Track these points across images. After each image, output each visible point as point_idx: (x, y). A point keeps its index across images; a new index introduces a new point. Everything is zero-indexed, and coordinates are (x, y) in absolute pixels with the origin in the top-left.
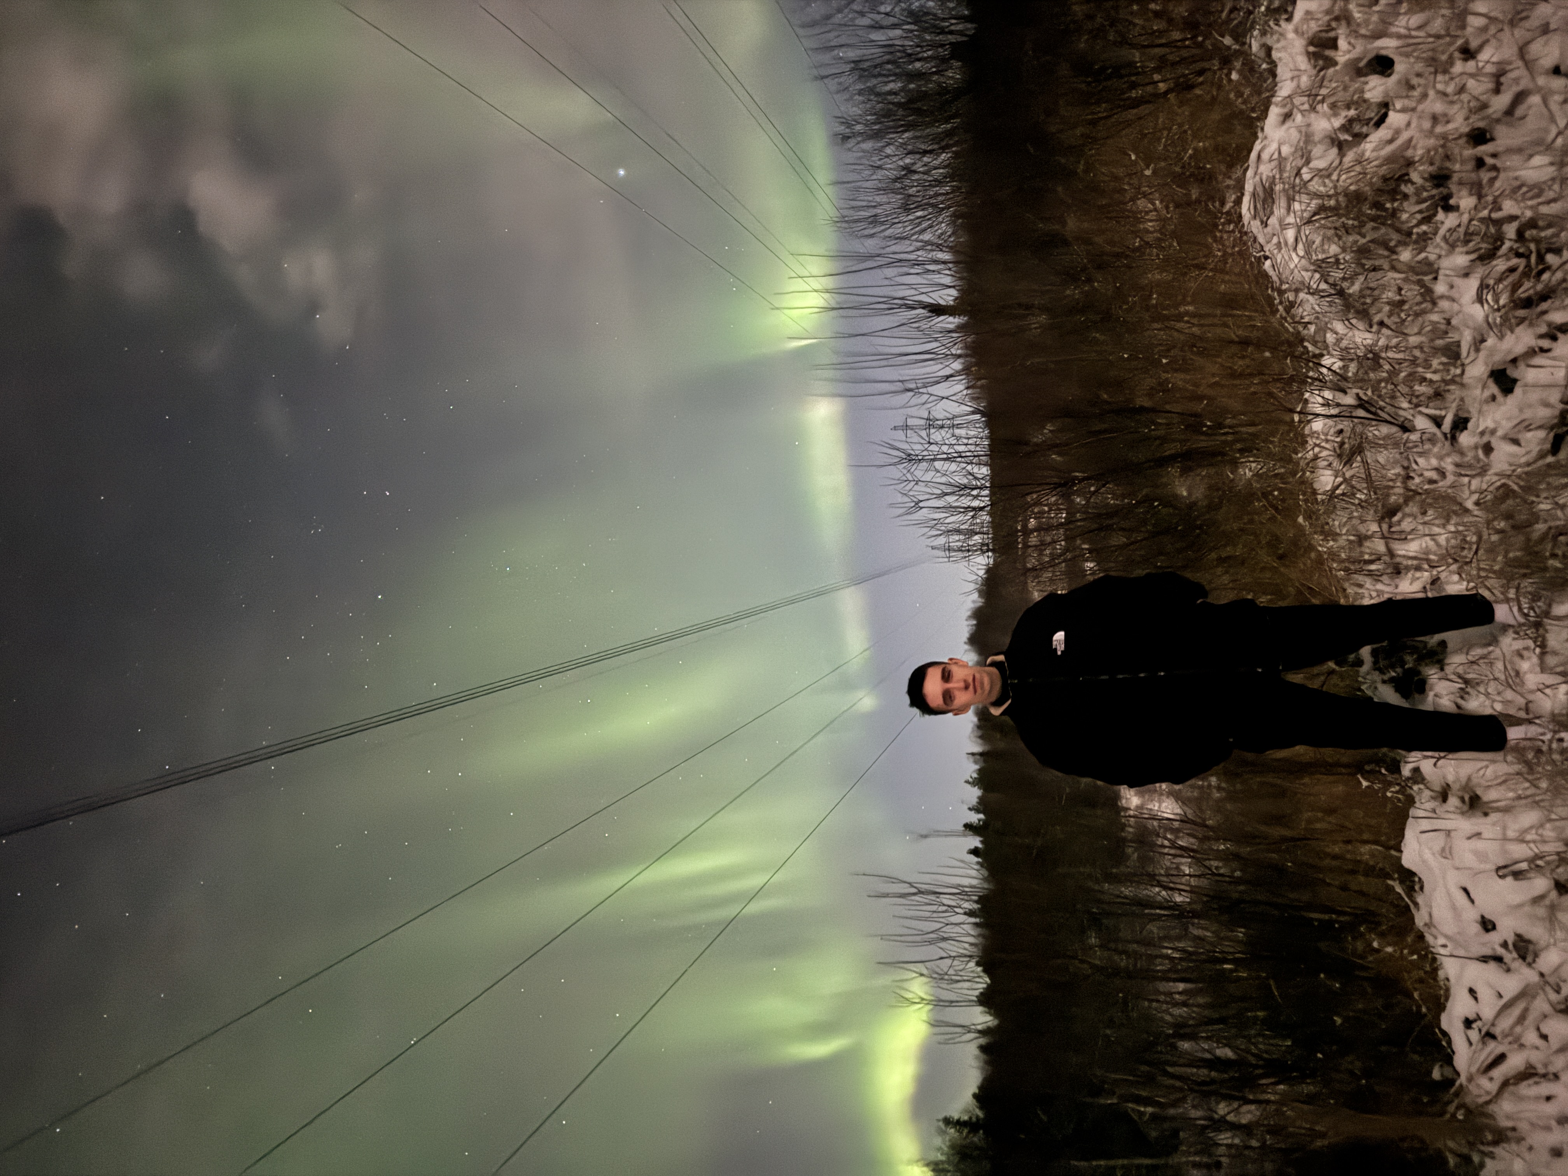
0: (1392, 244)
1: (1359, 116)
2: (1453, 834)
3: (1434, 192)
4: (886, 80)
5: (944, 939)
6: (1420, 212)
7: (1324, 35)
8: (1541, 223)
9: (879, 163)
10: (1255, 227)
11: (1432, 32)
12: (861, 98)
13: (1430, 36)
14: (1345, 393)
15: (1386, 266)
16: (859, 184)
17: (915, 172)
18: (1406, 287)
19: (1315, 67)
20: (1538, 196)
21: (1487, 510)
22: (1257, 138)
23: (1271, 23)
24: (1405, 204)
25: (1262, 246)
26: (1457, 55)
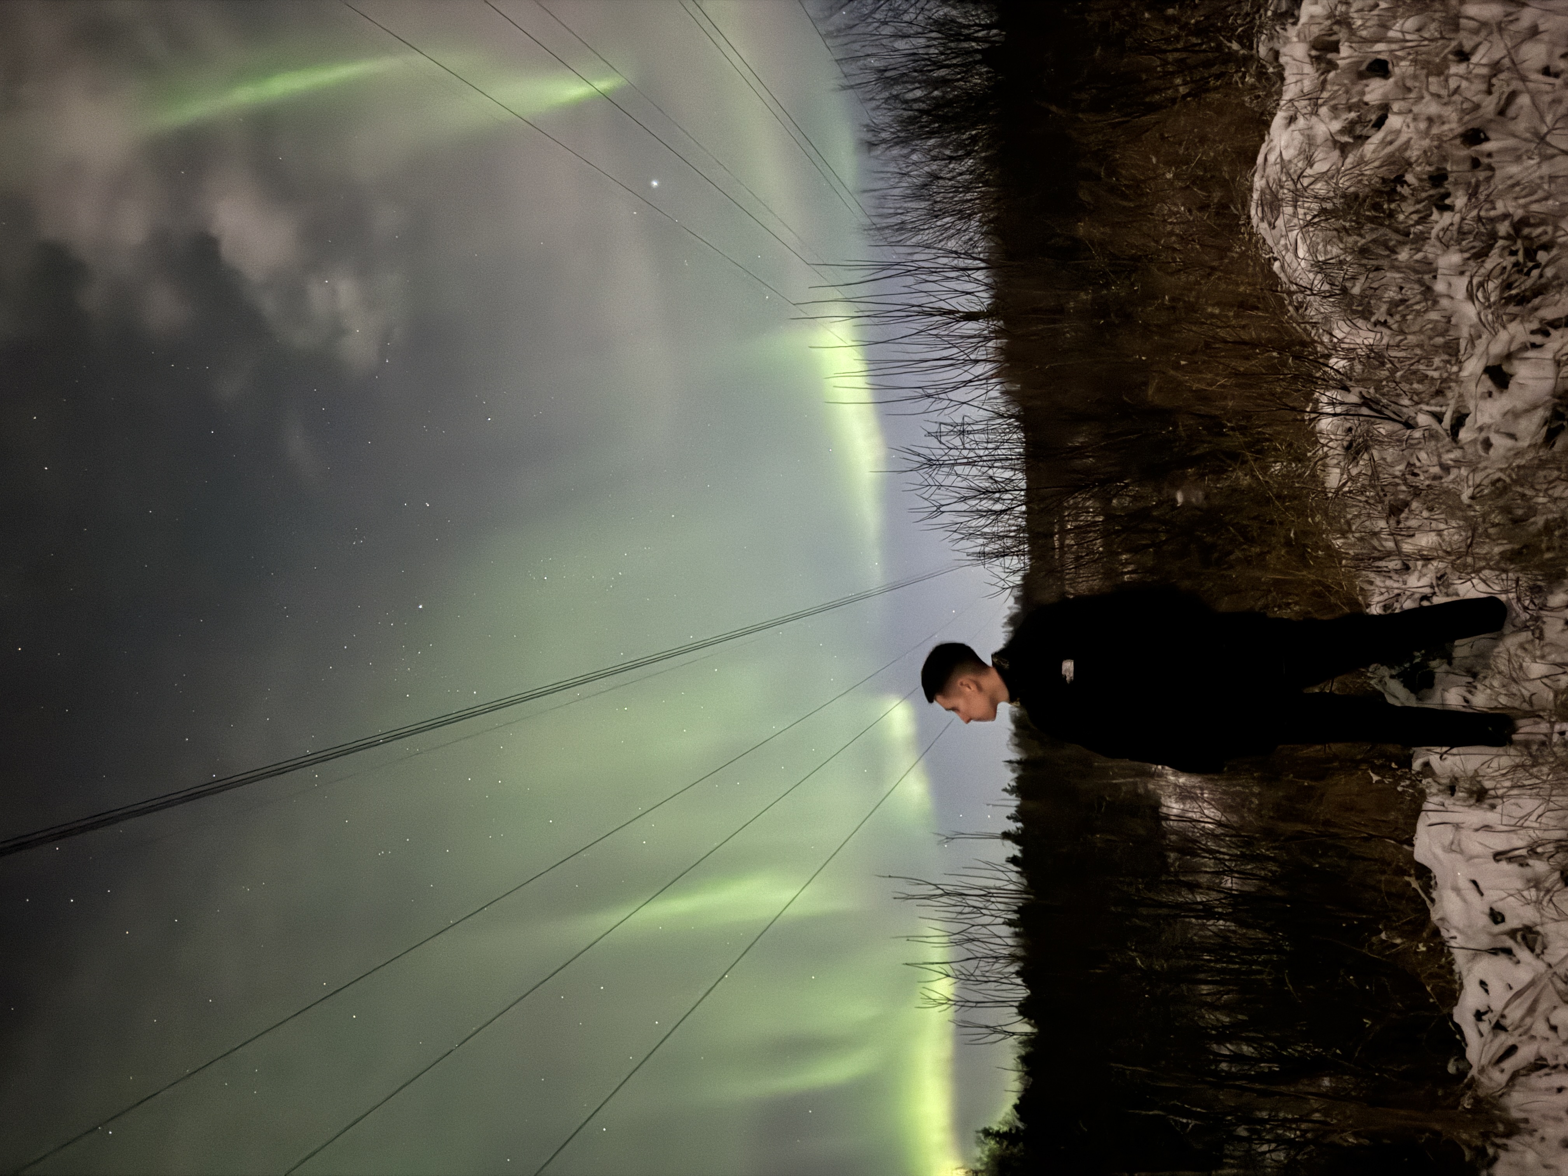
0: (1393, 243)
1: (1360, 119)
2: (1461, 827)
3: (1433, 191)
4: (911, 87)
5: (970, 940)
6: (1418, 212)
7: (1325, 38)
8: (1532, 221)
9: (906, 170)
10: (1263, 229)
11: (1427, 35)
12: (886, 105)
13: (1425, 39)
14: (1349, 391)
15: (1387, 267)
16: (885, 191)
17: (940, 178)
18: (1406, 286)
19: (1318, 69)
20: (1531, 194)
21: (1484, 503)
23: (1278, 28)
24: (1403, 205)
25: (1271, 248)
26: (1451, 58)
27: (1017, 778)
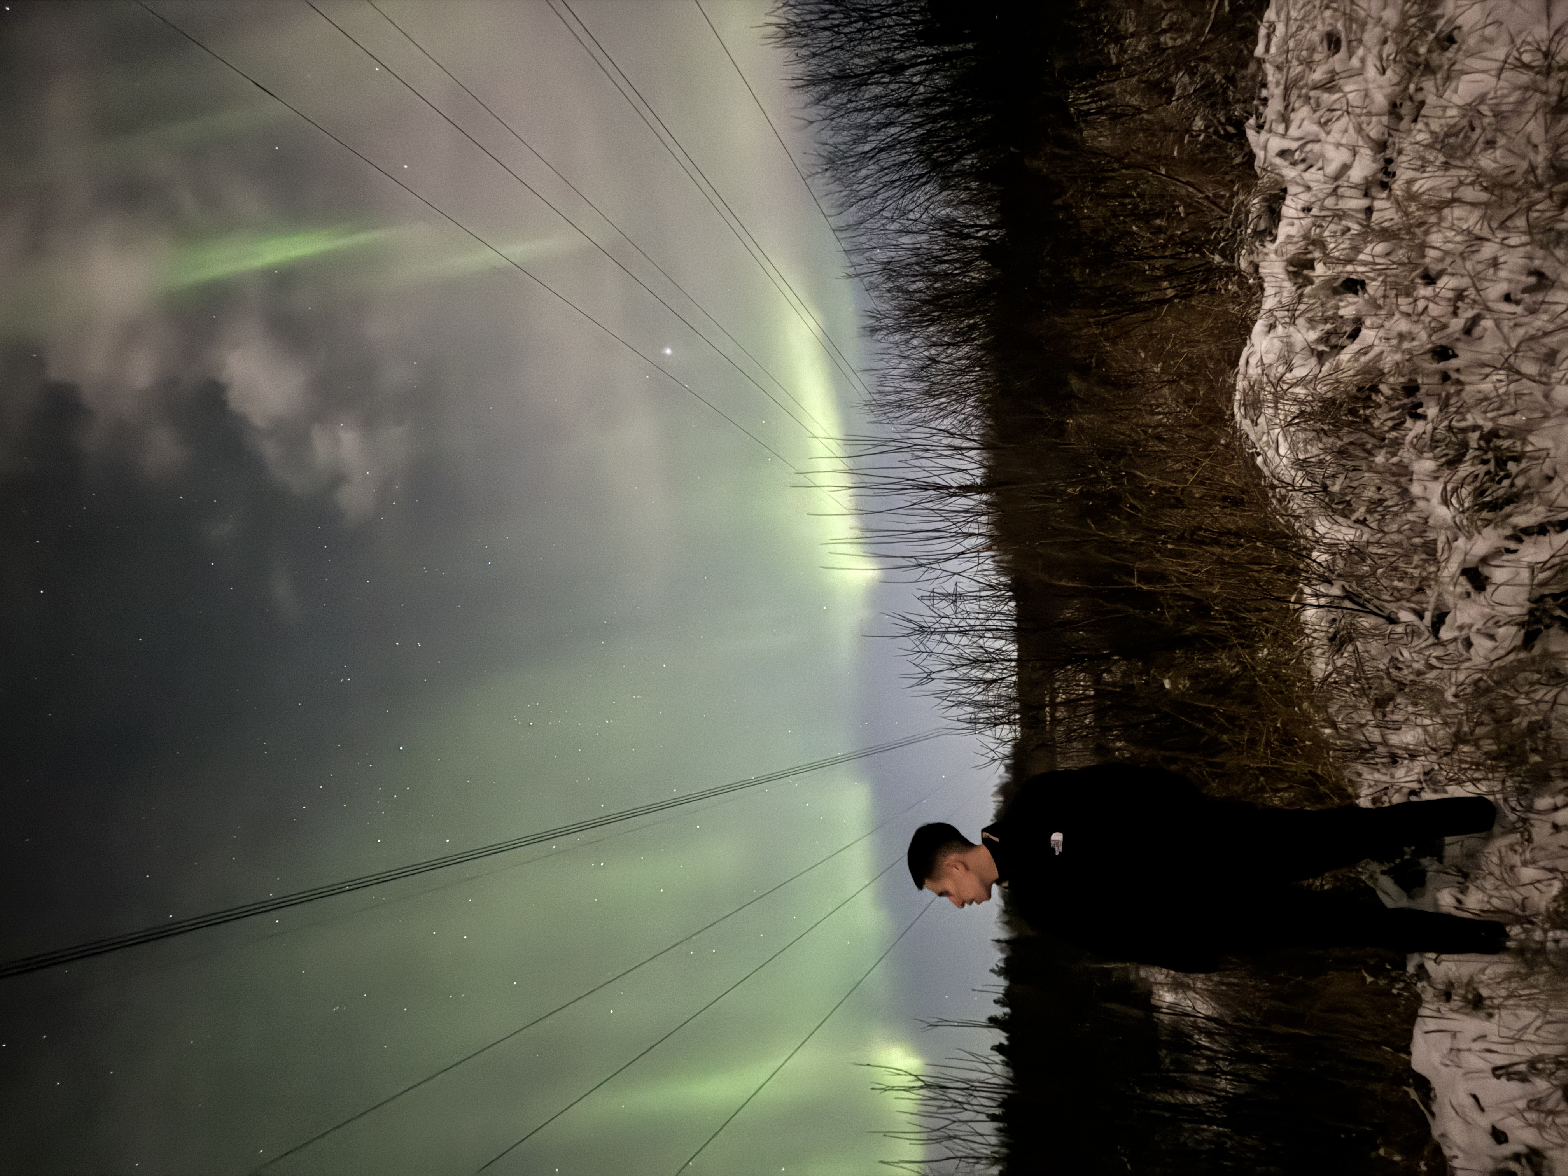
0: (1369, 446)
1: (1336, 330)
2: (1458, 1035)
3: (1406, 401)
4: (913, 279)
5: (950, 1138)
6: (1392, 418)
7: (1301, 256)
8: (1501, 433)
9: (907, 353)
10: (1246, 425)
11: (1396, 259)
12: (889, 295)
13: (1394, 263)
14: (1332, 584)
15: (1364, 468)
16: (887, 371)
17: (938, 362)
18: (1385, 487)
19: (1295, 284)
20: (1499, 409)
21: (1467, 702)
22: (1245, 344)
23: (1257, 244)
24: (1378, 411)
25: (1254, 444)
26: (1419, 281)
27: (1005, 959)
